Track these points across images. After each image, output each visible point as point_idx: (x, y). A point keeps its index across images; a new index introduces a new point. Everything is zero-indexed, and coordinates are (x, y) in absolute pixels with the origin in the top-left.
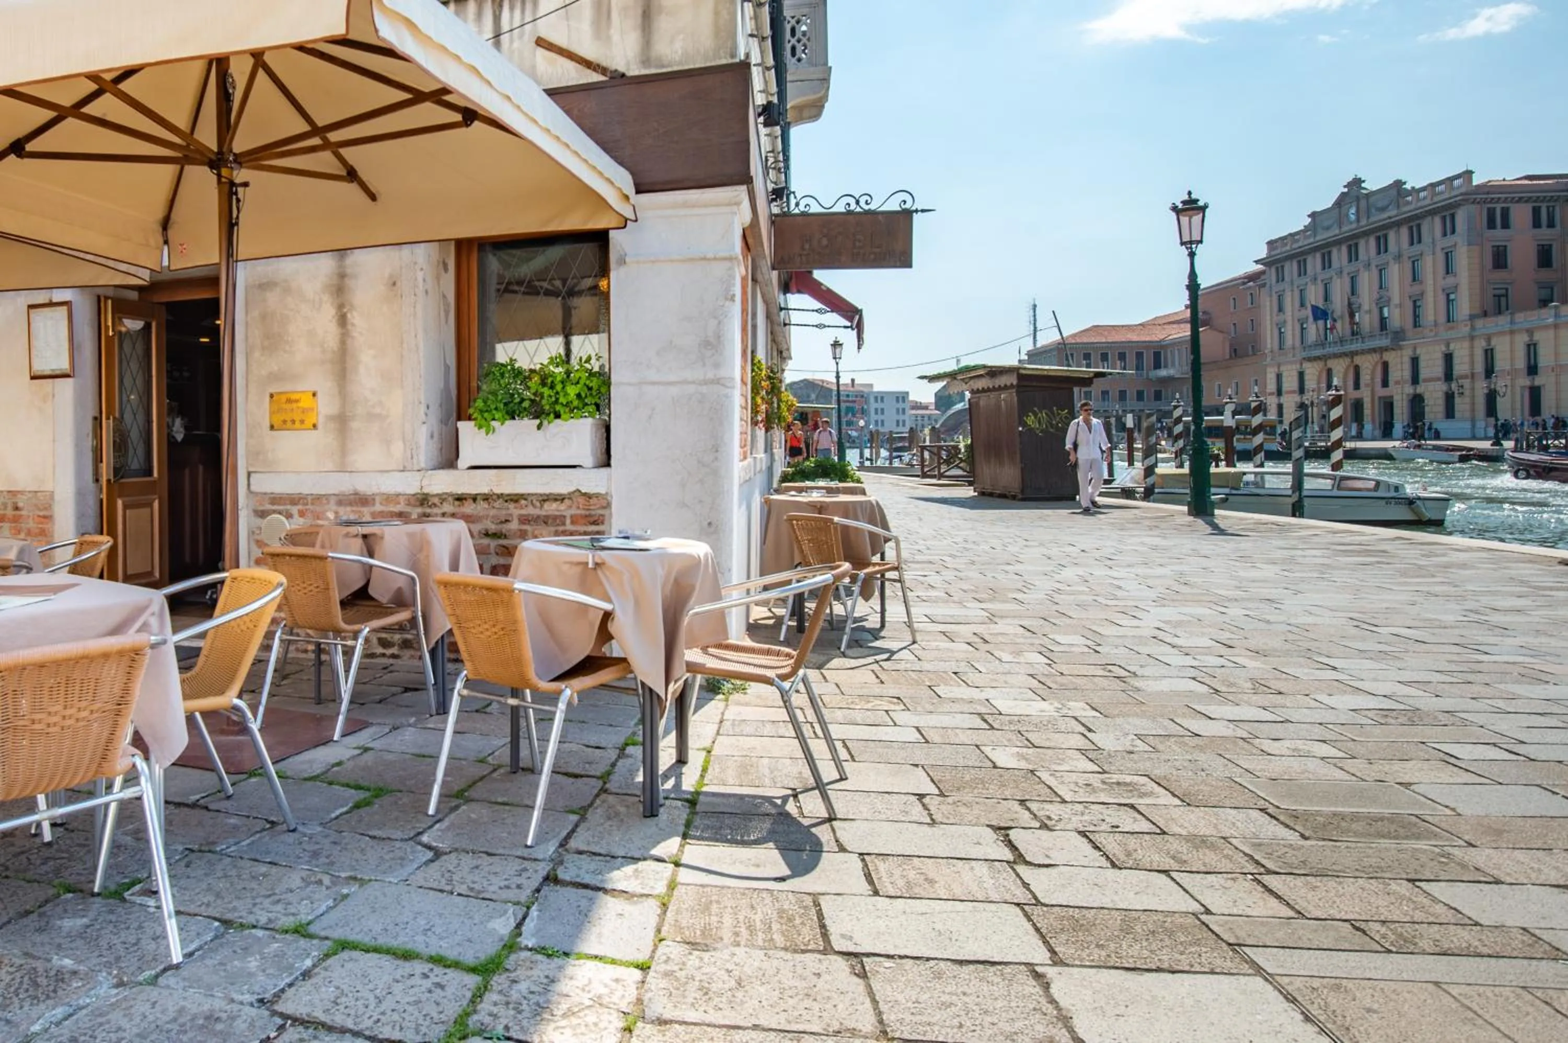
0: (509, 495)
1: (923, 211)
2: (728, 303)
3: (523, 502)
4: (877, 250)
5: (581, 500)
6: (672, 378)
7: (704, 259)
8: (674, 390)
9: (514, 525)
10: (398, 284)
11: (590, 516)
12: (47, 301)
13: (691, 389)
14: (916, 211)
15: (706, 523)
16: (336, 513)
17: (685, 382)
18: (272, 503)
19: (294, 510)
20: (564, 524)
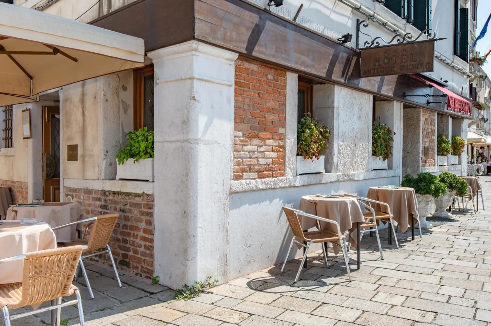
0: (126, 193)
1: (440, 39)
2: (192, 101)
3: (130, 196)
4: (414, 63)
5: (145, 197)
6: (173, 139)
7: (182, 79)
8: (173, 145)
9: (128, 207)
10: (97, 97)
11: (148, 205)
12: (25, 109)
13: (179, 144)
14: (436, 40)
15: (183, 212)
16: (84, 197)
17: (177, 141)
18: (70, 191)
19: (75, 194)
20: (141, 208)
